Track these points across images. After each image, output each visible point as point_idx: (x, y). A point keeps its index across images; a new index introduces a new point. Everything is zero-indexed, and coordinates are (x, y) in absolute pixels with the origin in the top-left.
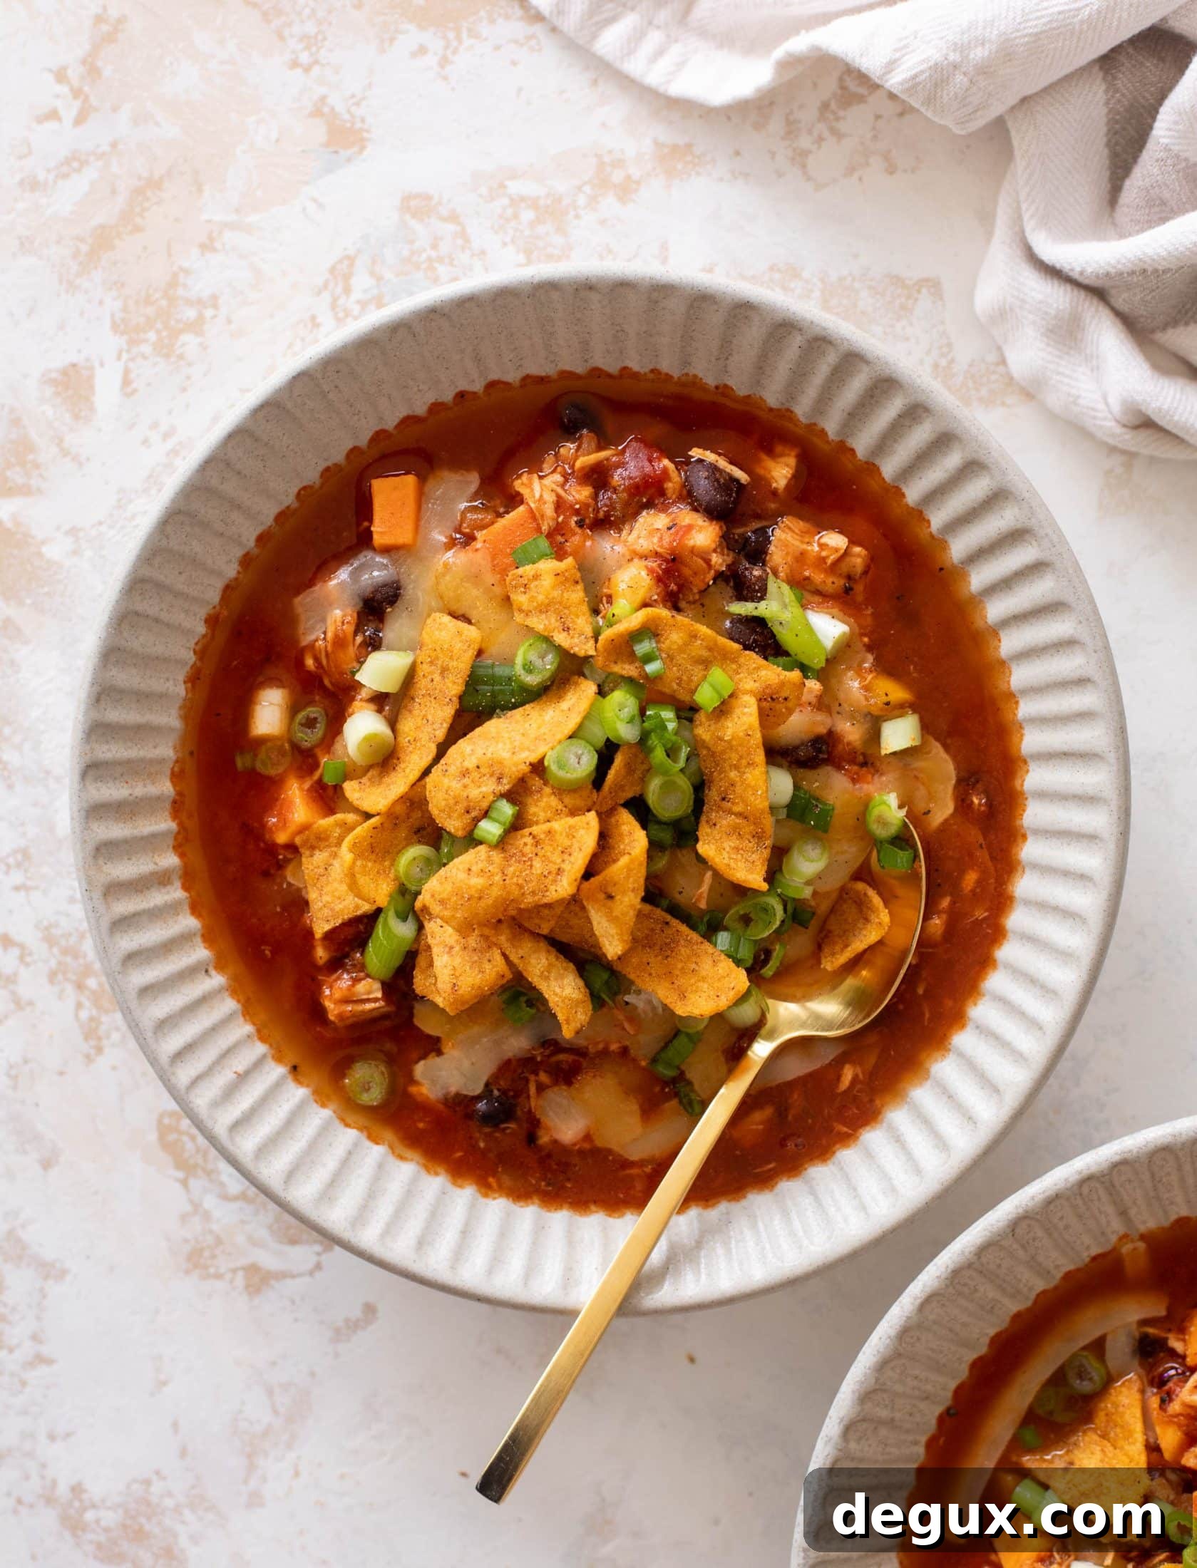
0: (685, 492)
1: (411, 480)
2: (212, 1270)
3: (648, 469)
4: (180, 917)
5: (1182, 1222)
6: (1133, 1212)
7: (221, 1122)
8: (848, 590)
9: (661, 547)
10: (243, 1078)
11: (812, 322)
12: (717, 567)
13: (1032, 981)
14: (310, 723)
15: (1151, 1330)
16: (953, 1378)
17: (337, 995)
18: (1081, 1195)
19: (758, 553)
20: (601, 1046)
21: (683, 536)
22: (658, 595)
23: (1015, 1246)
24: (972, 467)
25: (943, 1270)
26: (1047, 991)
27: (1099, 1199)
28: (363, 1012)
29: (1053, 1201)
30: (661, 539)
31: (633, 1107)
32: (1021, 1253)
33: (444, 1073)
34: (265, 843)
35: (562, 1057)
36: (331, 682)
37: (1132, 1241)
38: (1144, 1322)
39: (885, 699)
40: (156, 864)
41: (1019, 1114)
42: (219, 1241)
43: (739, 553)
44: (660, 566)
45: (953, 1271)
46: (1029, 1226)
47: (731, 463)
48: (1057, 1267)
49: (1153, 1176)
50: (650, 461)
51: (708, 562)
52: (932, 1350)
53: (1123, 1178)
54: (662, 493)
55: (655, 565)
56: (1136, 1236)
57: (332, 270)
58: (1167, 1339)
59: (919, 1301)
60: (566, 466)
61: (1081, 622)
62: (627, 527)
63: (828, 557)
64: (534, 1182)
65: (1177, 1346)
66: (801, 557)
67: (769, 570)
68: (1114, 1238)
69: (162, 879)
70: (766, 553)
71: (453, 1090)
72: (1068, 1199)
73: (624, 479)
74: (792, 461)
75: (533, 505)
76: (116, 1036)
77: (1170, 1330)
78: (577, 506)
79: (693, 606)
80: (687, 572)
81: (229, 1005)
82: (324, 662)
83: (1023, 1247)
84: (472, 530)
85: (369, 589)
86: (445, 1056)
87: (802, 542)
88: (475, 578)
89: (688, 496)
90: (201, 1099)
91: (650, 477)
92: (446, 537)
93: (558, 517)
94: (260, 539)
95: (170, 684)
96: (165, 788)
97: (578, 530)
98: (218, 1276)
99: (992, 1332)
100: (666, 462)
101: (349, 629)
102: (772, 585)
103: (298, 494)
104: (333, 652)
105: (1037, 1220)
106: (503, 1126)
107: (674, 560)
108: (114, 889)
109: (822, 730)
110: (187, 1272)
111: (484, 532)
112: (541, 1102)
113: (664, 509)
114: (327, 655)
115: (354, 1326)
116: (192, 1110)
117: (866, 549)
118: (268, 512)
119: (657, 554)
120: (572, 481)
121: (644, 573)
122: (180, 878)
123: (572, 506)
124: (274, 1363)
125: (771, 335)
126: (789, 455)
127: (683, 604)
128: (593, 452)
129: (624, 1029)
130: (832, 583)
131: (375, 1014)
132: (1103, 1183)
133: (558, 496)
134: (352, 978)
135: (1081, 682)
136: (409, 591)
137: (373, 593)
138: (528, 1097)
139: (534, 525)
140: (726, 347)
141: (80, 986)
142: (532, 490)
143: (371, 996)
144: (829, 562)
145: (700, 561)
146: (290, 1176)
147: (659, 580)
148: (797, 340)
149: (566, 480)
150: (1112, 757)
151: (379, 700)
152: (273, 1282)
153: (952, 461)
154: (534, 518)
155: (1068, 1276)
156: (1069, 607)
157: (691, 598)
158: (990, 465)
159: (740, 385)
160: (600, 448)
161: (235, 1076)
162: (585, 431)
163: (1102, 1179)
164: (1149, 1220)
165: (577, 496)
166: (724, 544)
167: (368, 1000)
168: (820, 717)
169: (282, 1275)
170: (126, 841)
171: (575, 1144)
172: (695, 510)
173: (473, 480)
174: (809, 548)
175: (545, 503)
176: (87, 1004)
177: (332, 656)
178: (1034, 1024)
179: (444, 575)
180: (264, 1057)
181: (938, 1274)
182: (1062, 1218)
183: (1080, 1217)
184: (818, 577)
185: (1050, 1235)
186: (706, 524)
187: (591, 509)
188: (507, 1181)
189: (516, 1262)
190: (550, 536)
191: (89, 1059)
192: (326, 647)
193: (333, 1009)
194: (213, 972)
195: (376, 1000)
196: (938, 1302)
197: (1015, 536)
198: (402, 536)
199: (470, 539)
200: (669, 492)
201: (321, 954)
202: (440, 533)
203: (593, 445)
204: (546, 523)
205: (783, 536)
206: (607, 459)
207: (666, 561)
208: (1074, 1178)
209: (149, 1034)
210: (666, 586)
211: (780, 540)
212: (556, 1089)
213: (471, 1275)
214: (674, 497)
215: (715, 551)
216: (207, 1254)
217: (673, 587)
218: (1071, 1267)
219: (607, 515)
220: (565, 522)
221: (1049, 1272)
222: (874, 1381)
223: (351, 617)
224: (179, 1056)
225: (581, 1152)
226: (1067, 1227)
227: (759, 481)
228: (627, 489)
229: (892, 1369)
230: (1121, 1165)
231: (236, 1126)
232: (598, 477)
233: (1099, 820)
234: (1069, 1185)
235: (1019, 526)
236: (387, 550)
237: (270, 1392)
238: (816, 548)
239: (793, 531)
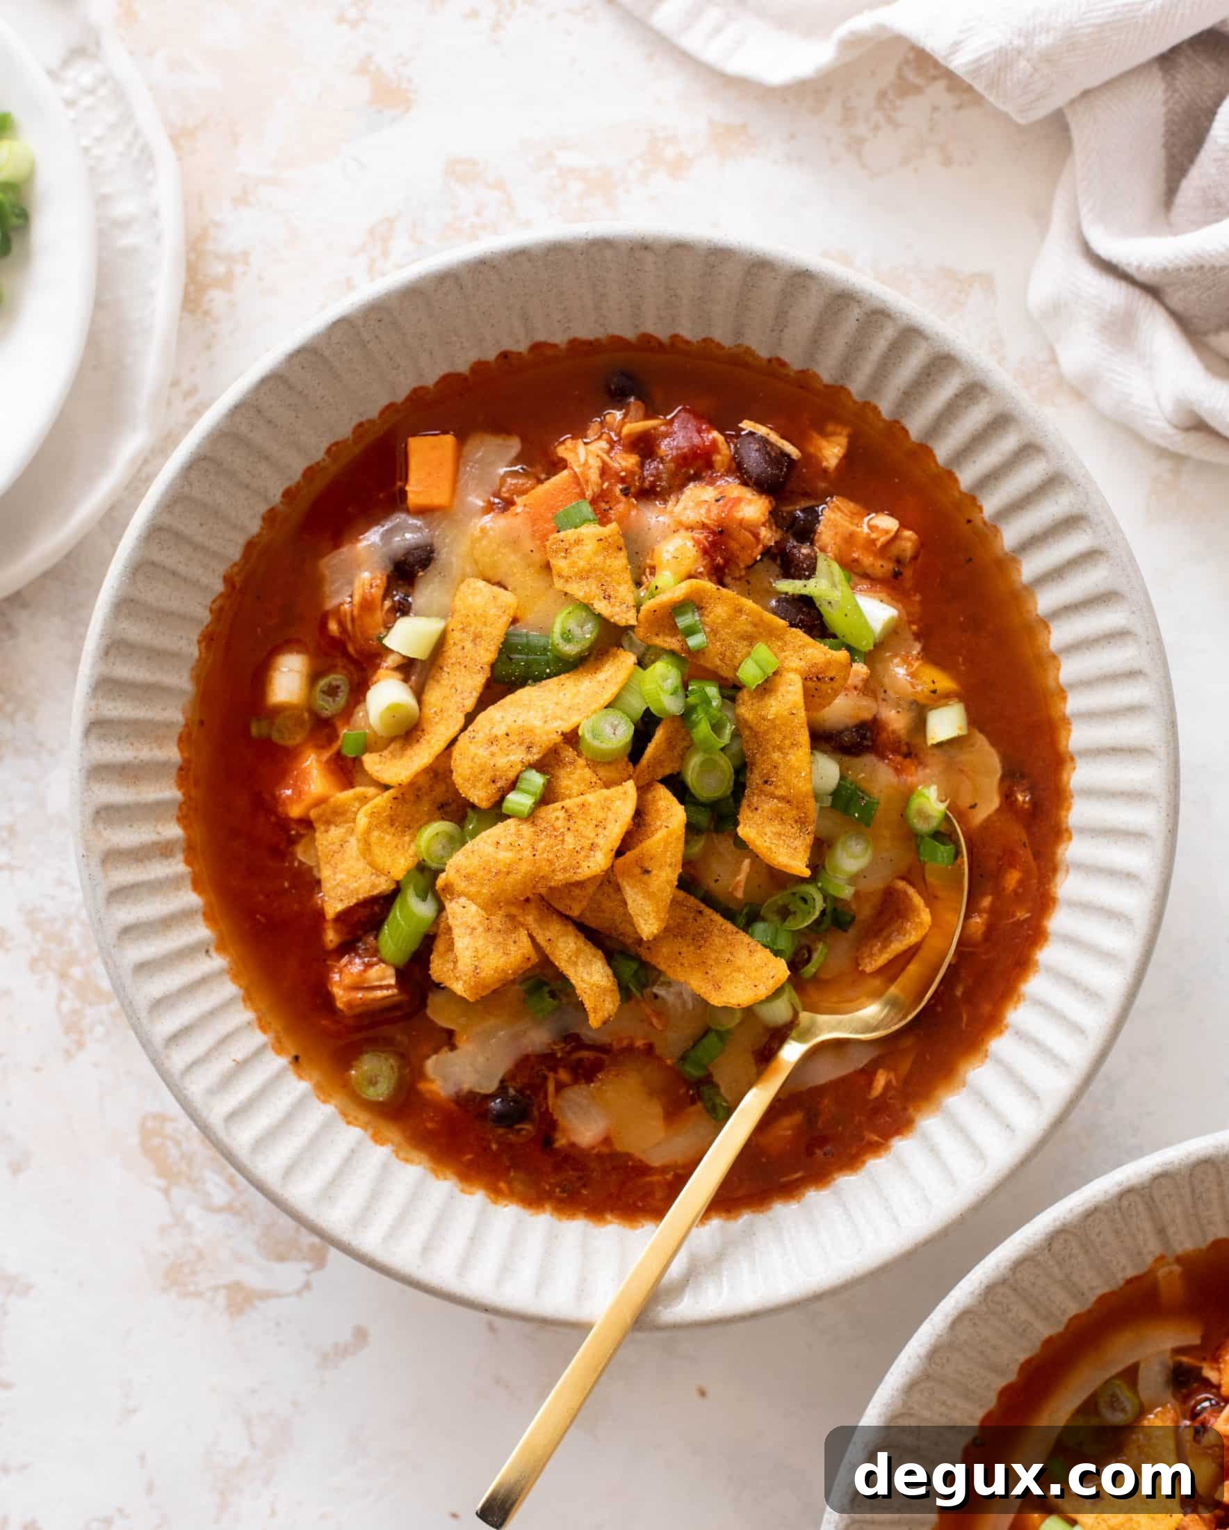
0: (734, 465)
1: (449, 440)
2: (192, 1288)
3: (696, 440)
4: (181, 893)
5: (1218, 1244)
6: (1171, 1230)
7: (216, 1112)
8: (897, 575)
9: (708, 517)
10: (242, 1066)
11: (871, 294)
12: (766, 541)
13: (1074, 984)
14: (332, 691)
15: (1185, 1359)
16: (981, 1406)
17: (347, 981)
18: (1120, 1208)
19: (806, 533)
20: (625, 1043)
21: (731, 507)
22: (704, 567)
23: (1051, 1263)
24: (1028, 450)
25: (978, 1286)
26: (1091, 995)
27: (1138, 1214)
28: (374, 1000)
29: (1092, 1214)
30: (709, 510)
31: (656, 1109)
32: (1056, 1270)
33: (457, 1069)
34: (277, 816)
35: (585, 1054)
36: (355, 649)
37: (1169, 1264)
38: (1178, 1351)
39: (932, 687)
40: (158, 833)
41: (1059, 1122)
42: (200, 1256)
43: (787, 531)
44: (706, 538)
45: (987, 1287)
46: (1066, 1241)
47: (783, 437)
48: (1092, 1289)
49: (1193, 1191)
50: (699, 431)
51: (756, 536)
52: (961, 1373)
53: (1164, 1192)
54: (710, 465)
55: (701, 537)
56: (1171, 1259)
57: (371, 232)
58: (1200, 1369)
59: (950, 1319)
60: (612, 434)
61: (1133, 612)
62: (673, 498)
63: (877, 539)
64: (547, 1187)
65: (1210, 1374)
66: (850, 539)
67: (817, 550)
68: (1149, 1260)
69: (163, 850)
70: (814, 532)
71: (466, 1087)
72: (1106, 1212)
73: (671, 449)
74: (844, 441)
75: (577, 469)
76: (99, 1030)
77: (1204, 1359)
78: (623, 474)
79: (738, 583)
80: (734, 545)
81: (229, 989)
82: (349, 626)
83: (1058, 1263)
84: (513, 494)
85: (401, 552)
86: (458, 1051)
87: (852, 523)
88: (514, 543)
89: (738, 469)
90: (196, 1087)
91: (699, 448)
92: (484, 501)
93: (603, 483)
94: (287, 494)
95: (183, 643)
96: (172, 753)
97: (623, 499)
98: (199, 1295)
99: (1022, 1357)
100: (715, 434)
101: (378, 592)
102: (822, 564)
103: (329, 451)
104: (360, 616)
105: (1075, 1235)
106: (518, 1127)
107: (721, 533)
108: (113, 857)
109: (867, 716)
110: (164, 1290)
111: (525, 497)
112: (560, 1102)
113: (712, 483)
114: (353, 620)
115: (342, 1352)
116: (186, 1097)
117: (916, 532)
118: (297, 466)
119: (704, 526)
120: (618, 448)
121: (690, 544)
122: (184, 851)
123: (617, 474)
124: (253, 1392)
125: (828, 306)
126: (840, 434)
127: (728, 580)
128: (641, 420)
129: (651, 1024)
130: (882, 567)
131: (387, 1002)
132: (1143, 1196)
133: (604, 462)
134: (364, 963)
135: (1133, 675)
136: (443, 555)
137: (404, 555)
138: (546, 1097)
139: (578, 490)
140: (781, 319)
141: (63, 976)
142: (577, 454)
143: (385, 983)
144: (879, 544)
145: (748, 534)
146: (288, 1172)
147: (705, 552)
148: (856, 313)
149: (612, 448)
150: (1162, 751)
151: (407, 668)
152: (258, 1303)
153: (1007, 444)
154: (578, 484)
155: (1102, 1300)
156: (1123, 596)
157: (737, 575)
158: (1047, 449)
159: (794, 357)
160: (647, 416)
161: (233, 1064)
162: (632, 399)
163: (1142, 1192)
164: (1186, 1242)
165: (624, 464)
166: (772, 521)
167: (381, 987)
168: (866, 702)
169: (266, 1295)
170: (127, 807)
171: (593, 1148)
172: (745, 483)
173: (514, 446)
174: (859, 530)
175: (590, 468)
176: (69, 994)
177: (358, 623)
178: (1077, 1029)
179: (481, 539)
180: (264, 1046)
181: (971, 1289)
182: (1099, 1234)
183: (1117, 1233)
184: (867, 560)
185: (1087, 1252)
186: (756, 497)
187: (636, 478)
188: (519, 1187)
189: (527, 1271)
190: (593, 502)
191: (68, 1054)
192: (352, 611)
193: (341, 996)
194: (213, 953)
195: (388, 987)
196: (971, 1320)
197: (1070, 523)
198: (439, 497)
199: (509, 503)
200: (717, 465)
201: (331, 937)
202: (477, 497)
203: (641, 413)
204: (590, 488)
205: (833, 516)
206: (655, 428)
207: (714, 533)
208: (1115, 1190)
209: (143, 1014)
210: (713, 560)
211: (829, 520)
212: (576, 1088)
213: (479, 1285)
214: (722, 470)
215: (764, 525)
216: (186, 1270)
217: (719, 560)
218: (1106, 1290)
219: (653, 485)
220: (610, 490)
221: (1083, 1294)
222: (901, 1403)
223: (380, 581)
224: (175, 1038)
225: (599, 1156)
226: (1104, 1244)
227: (810, 459)
228: (674, 459)
229: (921, 1391)
230: (1162, 1177)
231: (232, 1116)
232: (644, 446)
233: (1147, 817)
234: (1109, 1197)
235: (1075, 511)
236: (422, 511)
237: (248, 1422)
238: (866, 530)
239: (842, 512)
